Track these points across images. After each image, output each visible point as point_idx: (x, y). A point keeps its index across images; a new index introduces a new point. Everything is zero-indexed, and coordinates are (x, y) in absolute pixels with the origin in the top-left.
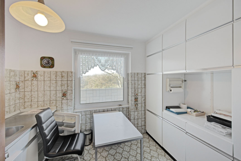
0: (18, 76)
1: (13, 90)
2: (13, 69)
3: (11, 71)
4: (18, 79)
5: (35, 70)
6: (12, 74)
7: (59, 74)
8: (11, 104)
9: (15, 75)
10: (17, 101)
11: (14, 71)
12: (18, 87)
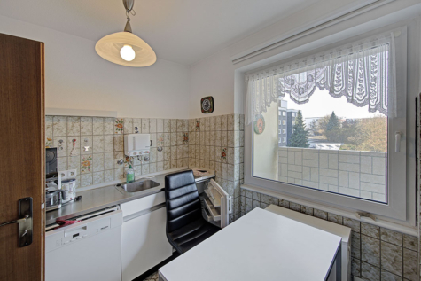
0: (186, 126)
1: (180, 143)
2: (179, 118)
3: (178, 120)
4: (186, 130)
5: (198, 117)
6: (179, 124)
7: (218, 120)
8: (178, 157)
9: (183, 125)
10: (185, 155)
11: (181, 121)
12: (186, 138)
